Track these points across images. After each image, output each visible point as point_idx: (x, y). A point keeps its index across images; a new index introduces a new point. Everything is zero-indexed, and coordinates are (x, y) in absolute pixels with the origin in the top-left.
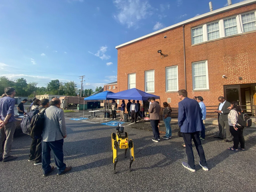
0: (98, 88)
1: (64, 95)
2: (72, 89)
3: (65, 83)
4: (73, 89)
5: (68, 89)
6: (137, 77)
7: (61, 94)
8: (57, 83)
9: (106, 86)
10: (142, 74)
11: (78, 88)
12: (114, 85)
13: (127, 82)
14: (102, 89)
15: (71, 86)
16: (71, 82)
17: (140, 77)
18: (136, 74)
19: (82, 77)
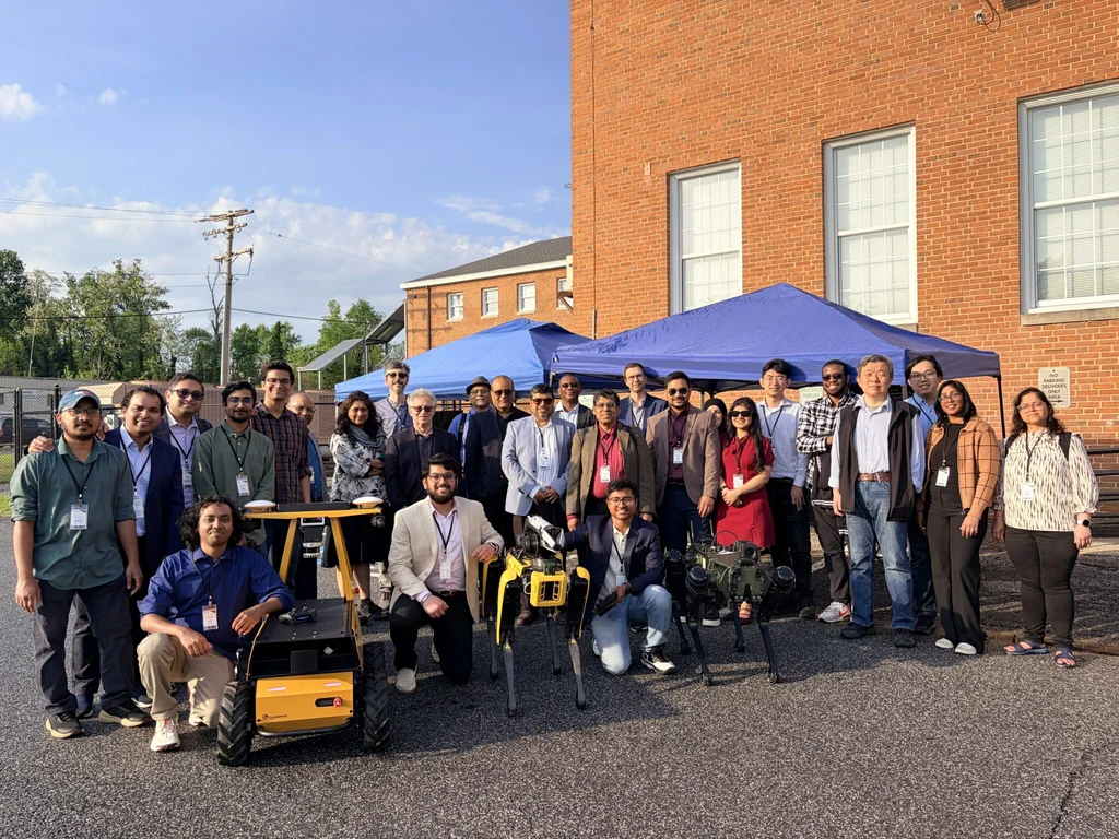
0: (343, 316)
1: (70, 377)
2: (132, 324)
3: (71, 282)
4: (144, 326)
5: (97, 327)
6: (750, 192)
7: (48, 368)
8: (8, 282)
9: (423, 296)
10: (804, 172)
11: (177, 315)
12: (492, 282)
13: (658, 246)
14: (390, 321)
15: (124, 304)
16: (119, 267)
17: (786, 196)
18: (740, 171)
19: (228, 222)
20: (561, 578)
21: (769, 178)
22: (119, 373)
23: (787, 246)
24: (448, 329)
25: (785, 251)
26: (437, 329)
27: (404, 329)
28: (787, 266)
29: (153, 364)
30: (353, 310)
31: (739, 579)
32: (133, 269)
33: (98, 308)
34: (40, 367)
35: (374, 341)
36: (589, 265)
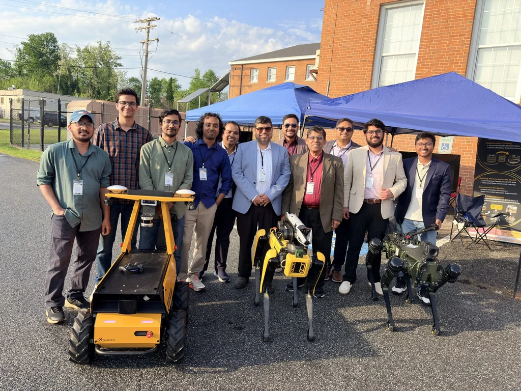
0: (201, 77)
1: (77, 96)
2: (105, 73)
3: (79, 50)
4: (110, 75)
5: (89, 73)
6: (429, 18)
7: (67, 90)
8: (50, 48)
9: (239, 68)
10: (463, 7)
11: (125, 70)
12: (274, 64)
13: (369, 47)
14: (222, 81)
15: (102, 63)
16: (100, 45)
17: (450, 21)
18: (424, 5)
19: (147, 23)
20: (307, 260)
21: (442, 10)
22: (98, 96)
23: (446, 52)
24: (250, 86)
25: (444, 55)
26: (245, 86)
27: (229, 85)
28: (444, 64)
29: (114, 93)
30: (206, 74)
31: (425, 270)
32: (106, 46)
33: (90, 64)
34: (64, 89)
35: (214, 90)
36: (329, 56)
